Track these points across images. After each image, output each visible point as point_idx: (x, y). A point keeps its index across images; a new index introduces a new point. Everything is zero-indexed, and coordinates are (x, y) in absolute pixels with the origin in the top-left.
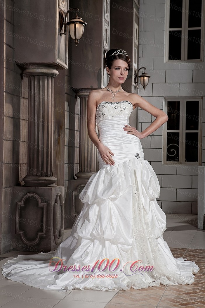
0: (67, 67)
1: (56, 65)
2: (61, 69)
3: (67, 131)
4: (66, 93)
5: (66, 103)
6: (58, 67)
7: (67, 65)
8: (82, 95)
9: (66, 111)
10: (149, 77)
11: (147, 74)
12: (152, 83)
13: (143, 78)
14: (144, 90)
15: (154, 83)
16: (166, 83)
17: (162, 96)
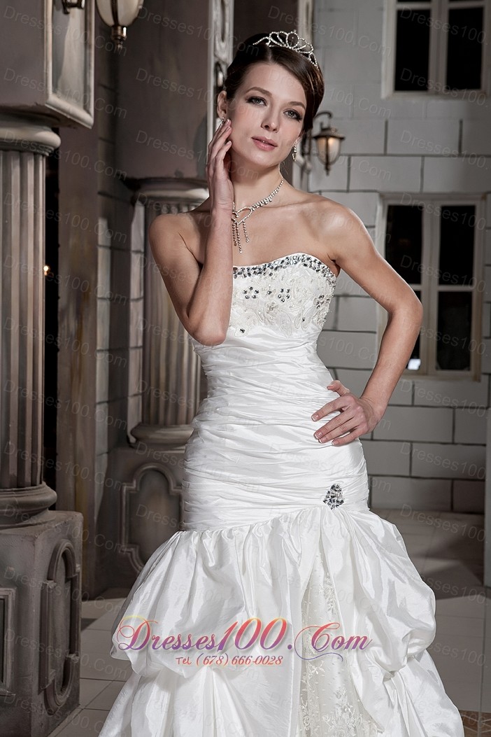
0: (88, 118)
1: (48, 112)
2: (69, 126)
3: (103, 308)
4: (100, 193)
5: (102, 224)
6: (58, 119)
7: (88, 112)
8: (150, 197)
9: (101, 246)
10: (341, 139)
11: (336, 131)
12: (350, 156)
13: (323, 141)
14: (328, 174)
15: (354, 155)
16: (385, 154)
17: (375, 191)
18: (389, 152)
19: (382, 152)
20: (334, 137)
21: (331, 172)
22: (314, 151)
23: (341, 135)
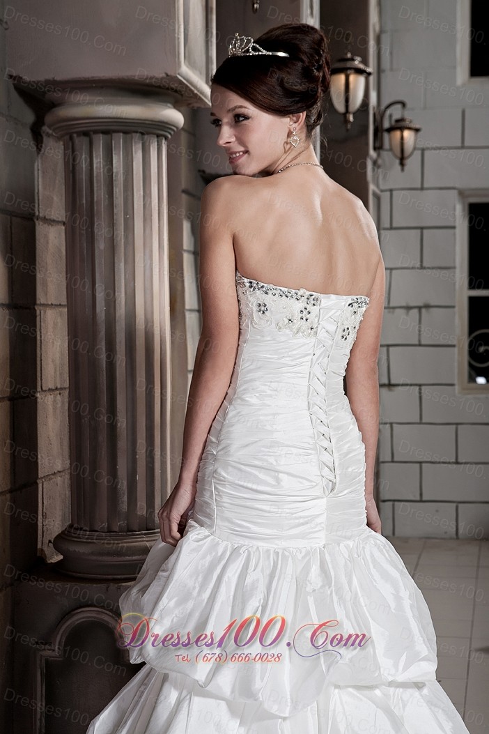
3: (192, 321)
9: (185, 251)
10: (417, 130)
11: (411, 122)
12: (423, 150)
13: (398, 133)
14: (403, 170)
15: (428, 149)
16: (463, 147)
17: (453, 188)
18: (467, 144)
19: (460, 145)
20: (409, 128)
21: (406, 168)
22: (386, 145)
23: (417, 126)
